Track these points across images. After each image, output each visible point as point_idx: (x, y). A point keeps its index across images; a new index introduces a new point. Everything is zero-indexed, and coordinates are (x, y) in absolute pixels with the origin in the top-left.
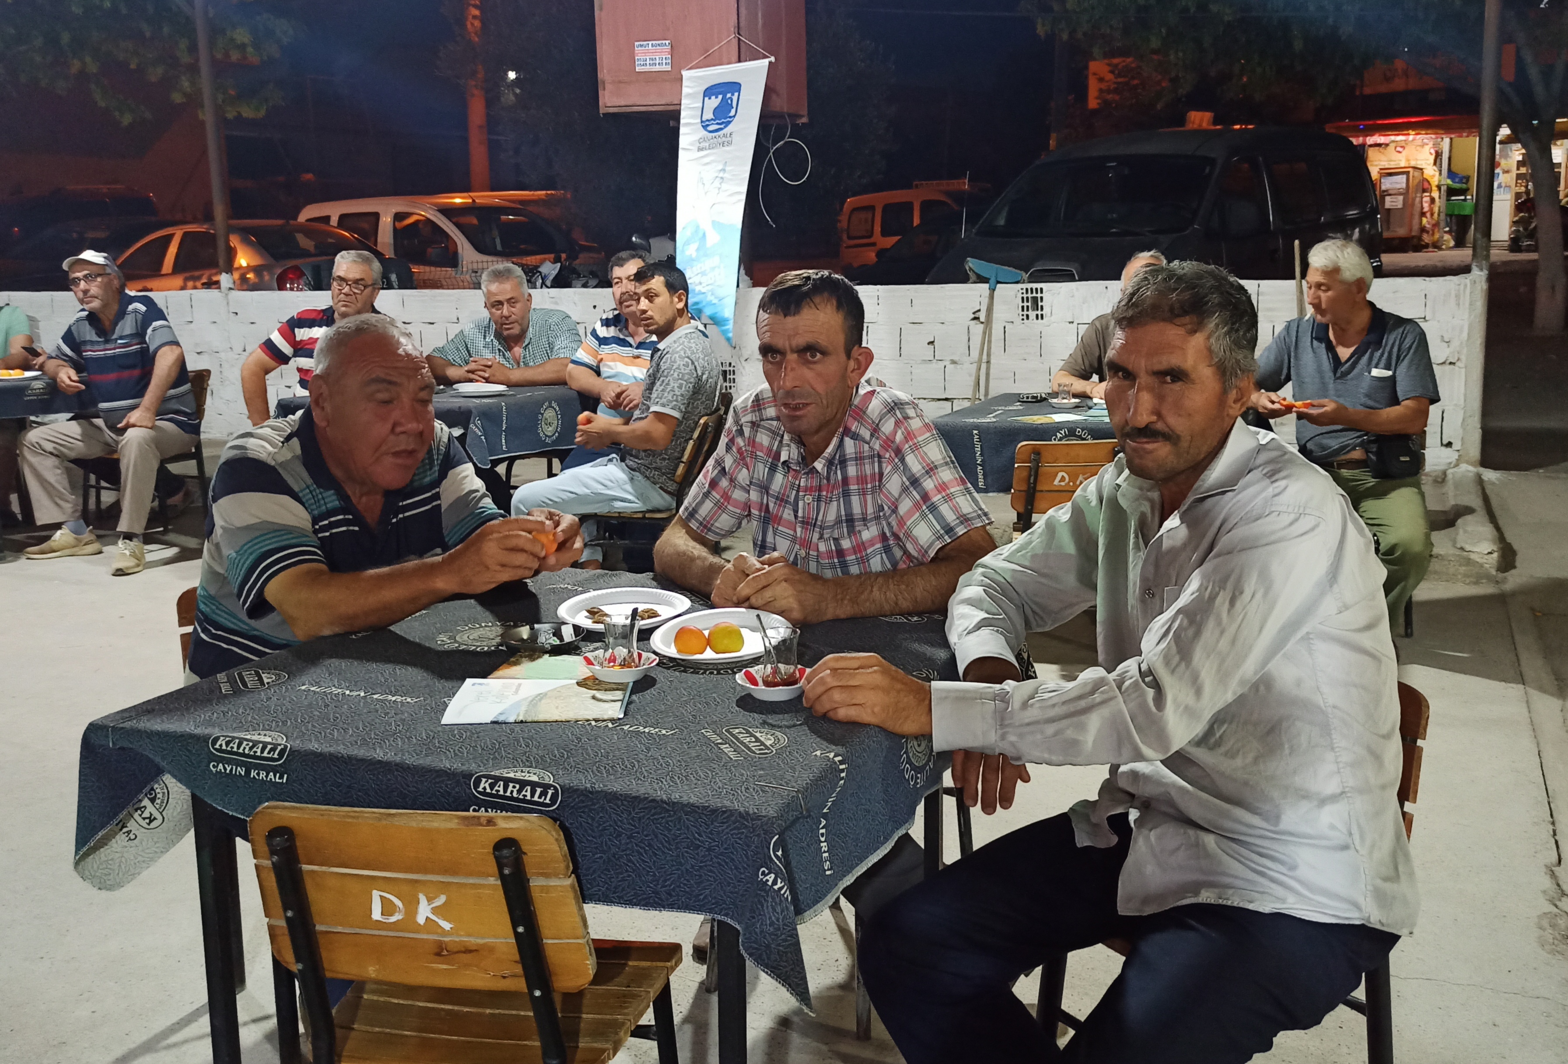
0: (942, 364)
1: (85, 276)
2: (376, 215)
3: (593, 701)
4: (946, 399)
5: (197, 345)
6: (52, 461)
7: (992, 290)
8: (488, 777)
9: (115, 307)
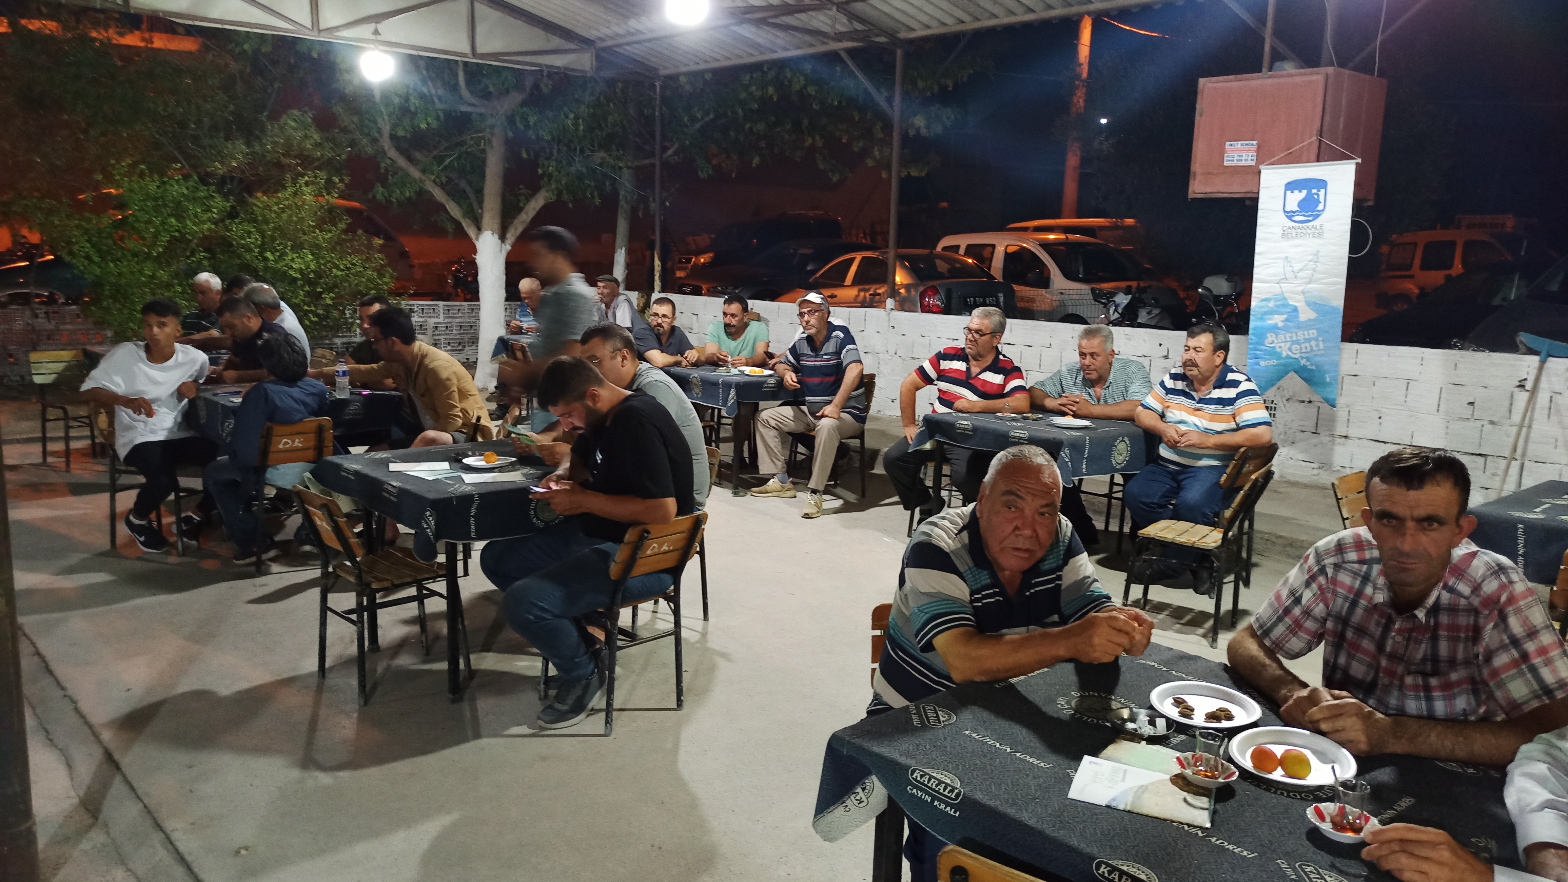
0: (1479, 424)
1: (809, 311)
2: (993, 246)
3: (1184, 804)
4: (1480, 455)
5: (865, 347)
6: (774, 433)
7: (1543, 363)
8: (1108, 865)
9: (825, 332)
